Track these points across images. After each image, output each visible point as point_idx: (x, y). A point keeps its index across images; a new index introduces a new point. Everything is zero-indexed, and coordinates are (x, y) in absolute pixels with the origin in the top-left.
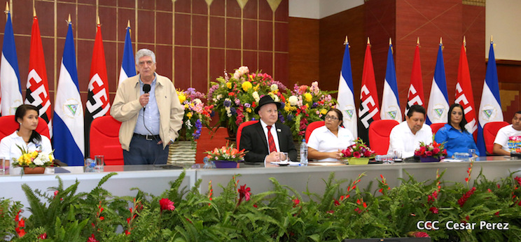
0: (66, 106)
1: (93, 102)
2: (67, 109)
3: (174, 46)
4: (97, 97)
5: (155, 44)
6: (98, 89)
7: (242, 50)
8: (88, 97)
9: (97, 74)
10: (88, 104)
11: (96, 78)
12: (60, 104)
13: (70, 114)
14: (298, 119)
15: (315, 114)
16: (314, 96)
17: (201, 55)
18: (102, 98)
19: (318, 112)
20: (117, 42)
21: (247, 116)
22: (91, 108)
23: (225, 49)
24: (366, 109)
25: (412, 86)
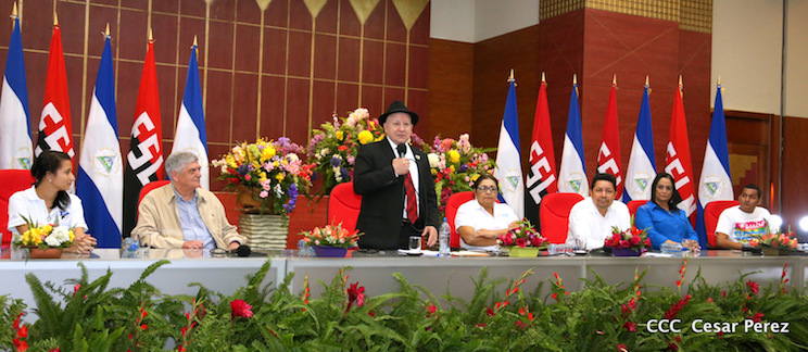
0: (98, 158)
1: (138, 154)
2: (98, 164)
3: (260, 74)
4: (144, 147)
5: (233, 71)
6: (145, 134)
7: (360, 84)
8: (130, 145)
9: (145, 113)
10: (131, 156)
11: (144, 119)
12: (88, 155)
13: (103, 170)
14: (439, 187)
15: (463, 181)
16: (463, 155)
17: (300, 90)
18: (152, 148)
19: (467, 179)
20: (177, 65)
22: (135, 163)
23: (336, 81)
24: (538, 176)
25: (604, 144)
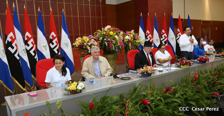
0: (43, 46)
2: (43, 48)
6: (54, 38)
9: (53, 32)
11: (53, 34)
12: (40, 45)
13: (44, 49)
14: (130, 45)
15: (136, 42)
16: (134, 35)
17: (76, 19)
19: (137, 42)
21: (113, 45)
